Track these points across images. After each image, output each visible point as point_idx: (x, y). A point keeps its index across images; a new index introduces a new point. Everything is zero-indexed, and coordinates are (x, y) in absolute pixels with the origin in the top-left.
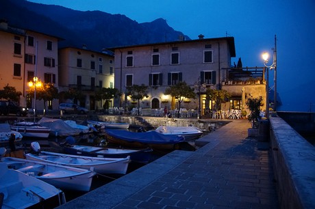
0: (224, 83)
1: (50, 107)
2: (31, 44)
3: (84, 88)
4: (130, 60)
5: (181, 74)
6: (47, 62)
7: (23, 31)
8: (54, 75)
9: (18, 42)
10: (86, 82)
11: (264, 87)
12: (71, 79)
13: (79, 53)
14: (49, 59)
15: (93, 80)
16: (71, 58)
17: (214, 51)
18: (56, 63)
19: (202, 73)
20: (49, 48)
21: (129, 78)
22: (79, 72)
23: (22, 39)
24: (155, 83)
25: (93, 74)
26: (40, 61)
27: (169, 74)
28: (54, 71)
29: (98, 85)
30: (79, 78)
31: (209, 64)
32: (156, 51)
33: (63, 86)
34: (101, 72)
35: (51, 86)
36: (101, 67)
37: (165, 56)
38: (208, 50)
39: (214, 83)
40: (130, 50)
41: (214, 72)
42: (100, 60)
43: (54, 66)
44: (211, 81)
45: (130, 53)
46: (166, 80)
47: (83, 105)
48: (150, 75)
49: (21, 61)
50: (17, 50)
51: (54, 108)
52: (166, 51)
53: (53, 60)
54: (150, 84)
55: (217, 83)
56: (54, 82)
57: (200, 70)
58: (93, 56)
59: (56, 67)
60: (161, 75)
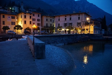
0: (82, 26)
1: (39, 32)
2: (34, 16)
3: (48, 27)
4: (59, 19)
5: (72, 23)
6: (38, 20)
7: (32, 12)
8: (40, 24)
9: (31, 15)
10: (49, 25)
11: (93, 27)
12: (45, 24)
13: (47, 17)
14: (38, 19)
15: (51, 24)
16: (45, 18)
17: (81, 16)
18: (40, 20)
19: (77, 23)
20: (39, 16)
21: (59, 24)
22: (47, 22)
23: (32, 15)
24: (65, 26)
25: (51, 23)
26: (36, 20)
27: (69, 23)
28: (40, 22)
29: (53, 26)
30: (47, 24)
31: (79, 20)
32: (66, 16)
33: (42, 26)
34: (53, 22)
35: (38, 27)
36: (53, 21)
37: (68, 18)
38: (79, 16)
39: (80, 26)
40: (59, 16)
41: (81, 23)
42: (53, 19)
43: (40, 21)
44: (80, 25)
45: (59, 17)
46: (68, 25)
47: (48, 32)
48: (64, 23)
49: (31, 20)
50: (30, 17)
51: (40, 32)
52: (68, 17)
53: (40, 19)
54: (64, 26)
55: (81, 25)
56: (40, 25)
57: (77, 22)
58: (51, 18)
59: (41, 21)
60: (67, 23)
